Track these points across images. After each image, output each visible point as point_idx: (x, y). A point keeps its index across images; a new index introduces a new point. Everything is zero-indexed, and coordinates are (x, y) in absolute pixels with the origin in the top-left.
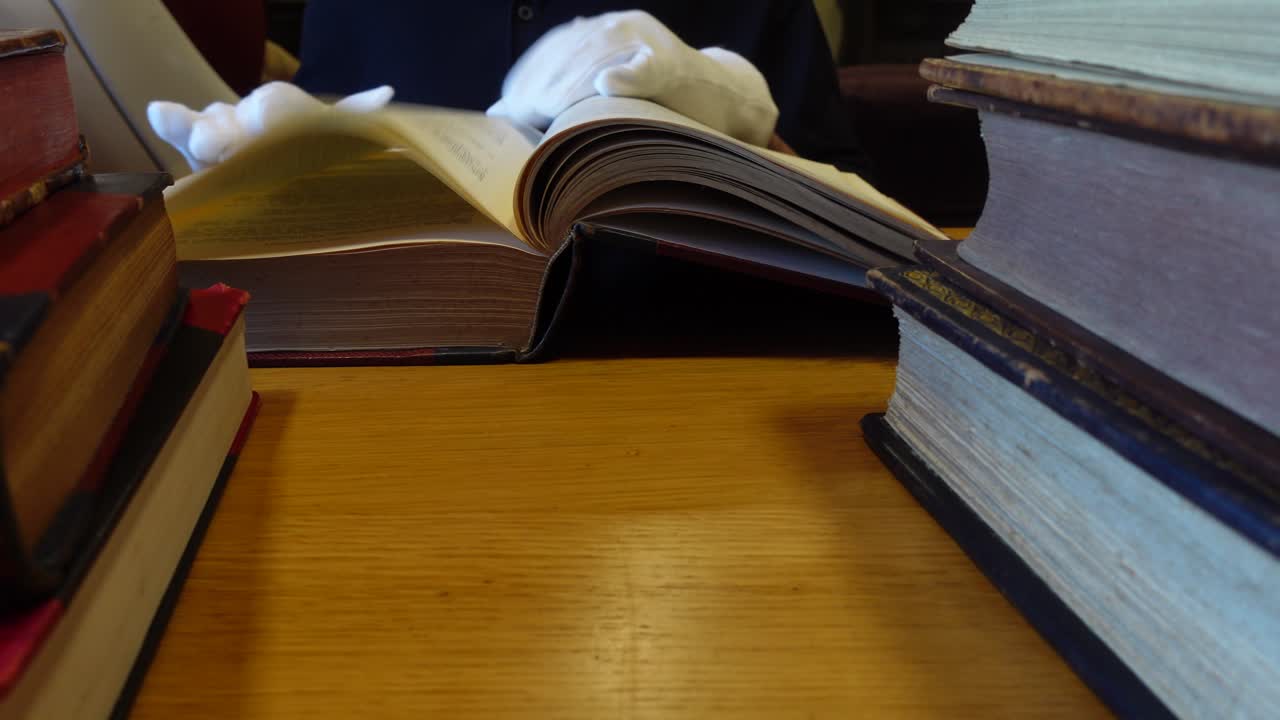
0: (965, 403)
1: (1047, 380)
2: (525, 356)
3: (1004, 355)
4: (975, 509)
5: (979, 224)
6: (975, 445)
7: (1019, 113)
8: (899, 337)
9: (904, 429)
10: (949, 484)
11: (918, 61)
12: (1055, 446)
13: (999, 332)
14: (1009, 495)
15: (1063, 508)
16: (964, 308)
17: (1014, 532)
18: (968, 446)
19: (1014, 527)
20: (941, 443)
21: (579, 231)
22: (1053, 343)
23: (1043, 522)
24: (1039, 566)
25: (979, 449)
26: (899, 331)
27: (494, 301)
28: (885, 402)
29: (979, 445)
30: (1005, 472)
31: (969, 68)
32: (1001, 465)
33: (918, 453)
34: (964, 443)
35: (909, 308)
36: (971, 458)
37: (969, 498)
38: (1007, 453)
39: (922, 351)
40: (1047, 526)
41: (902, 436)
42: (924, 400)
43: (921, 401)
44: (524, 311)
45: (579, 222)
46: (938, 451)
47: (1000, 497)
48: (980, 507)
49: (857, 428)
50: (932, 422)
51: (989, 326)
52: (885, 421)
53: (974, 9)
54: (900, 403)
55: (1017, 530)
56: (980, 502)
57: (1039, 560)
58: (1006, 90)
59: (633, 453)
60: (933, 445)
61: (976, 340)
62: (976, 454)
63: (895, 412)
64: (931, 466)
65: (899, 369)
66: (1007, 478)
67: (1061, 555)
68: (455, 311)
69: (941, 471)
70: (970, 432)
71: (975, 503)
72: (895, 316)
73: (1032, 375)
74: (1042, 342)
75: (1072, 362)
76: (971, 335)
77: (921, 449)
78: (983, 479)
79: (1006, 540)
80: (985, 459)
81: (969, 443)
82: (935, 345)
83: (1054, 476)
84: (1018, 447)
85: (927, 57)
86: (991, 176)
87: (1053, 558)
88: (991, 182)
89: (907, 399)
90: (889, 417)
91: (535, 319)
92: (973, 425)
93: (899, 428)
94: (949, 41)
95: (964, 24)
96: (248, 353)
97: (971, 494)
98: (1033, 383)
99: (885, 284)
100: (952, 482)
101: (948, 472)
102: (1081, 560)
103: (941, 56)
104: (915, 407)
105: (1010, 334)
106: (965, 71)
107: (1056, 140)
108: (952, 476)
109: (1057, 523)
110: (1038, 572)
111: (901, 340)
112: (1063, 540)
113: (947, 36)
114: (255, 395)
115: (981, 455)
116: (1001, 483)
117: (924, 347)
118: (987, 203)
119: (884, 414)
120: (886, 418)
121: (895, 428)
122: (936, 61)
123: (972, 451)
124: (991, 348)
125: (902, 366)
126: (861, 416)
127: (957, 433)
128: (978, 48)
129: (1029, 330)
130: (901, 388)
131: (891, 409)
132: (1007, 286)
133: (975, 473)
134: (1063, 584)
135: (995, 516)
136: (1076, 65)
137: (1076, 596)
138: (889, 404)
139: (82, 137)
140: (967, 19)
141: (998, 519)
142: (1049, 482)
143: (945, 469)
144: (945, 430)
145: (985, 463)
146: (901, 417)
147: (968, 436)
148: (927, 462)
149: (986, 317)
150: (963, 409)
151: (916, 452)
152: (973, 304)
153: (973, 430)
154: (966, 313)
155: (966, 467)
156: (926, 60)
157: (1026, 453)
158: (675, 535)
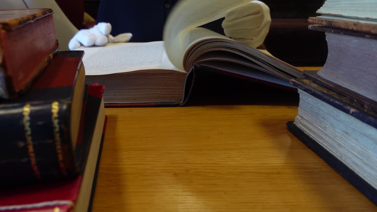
0: (324, 118)
1: (358, 112)
2: (182, 104)
3: (342, 104)
4: (328, 150)
5: (325, 65)
6: (327, 130)
7: (343, 33)
8: (299, 99)
9: (301, 126)
10: (318, 142)
11: (307, 18)
12: (358, 131)
13: (338, 98)
14: (340, 145)
15: (360, 149)
16: (324, 90)
17: (342, 156)
18: (325, 131)
19: (342, 155)
20: (315, 130)
21: (195, 66)
22: (355, 101)
23: (353, 153)
24: (351, 166)
25: (329, 132)
26: (299, 97)
27: (172, 88)
28: (294, 118)
29: (329, 131)
30: (338, 139)
31: (328, 20)
32: (337, 137)
33: (307, 133)
34: (323, 130)
35: (306, 90)
36: (327, 135)
37: (325, 146)
38: (339, 133)
39: (308, 103)
40: (354, 155)
41: (300, 128)
42: (308, 117)
43: (307, 118)
44: (180, 91)
45: (195, 63)
46: (314, 133)
47: (337, 146)
48: (329, 149)
49: (285, 126)
50: (311, 124)
51: (334, 96)
52: (294, 124)
53: (326, 2)
54: (300, 118)
55: (343, 156)
56: (329, 147)
57: (351, 165)
58: (343, 26)
59: (220, 133)
60: (312, 131)
61: (332, 100)
62: (328, 133)
63: (298, 121)
64: (311, 137)
65: (299, 108)
66: (339, 140)
67: (360, 163)
68: (160, 92)
69: (315, 138)
70: (326, 127)
71: (327, 147)
72: (298, 93)
73: (352, 110)
74: (352, 100)
75: (363, 106)
76: (329, 98)
77: (307, 132)
78: (330, 141)
79: (339, 159)
80: (331, 135)
81: (325, 130)
82: (313, 101)
83: (357, 140)
84: (344, 131)
85: (311, 16)
86: (329, 52)
87: (356, 164)
88: (328, 53)
89: (302, 117)
90: (295, 122)
91: (184, 93)
92: (326, 125)
93: (299, 126)
94: (317, 12)
95: (322, 7)
96: (105, 104)
97: (326, 145)
98: (353, 113)
99: (298, 83)
100: (319, 141)
101: (317, 139)
102: (367, 164)
103: (315, 16)
104: (305, 119)
105: (341, 98)
106: (326, 21)
107: (354, 41)
108: (319, 140)
109: (358, 153)
110: (350, 168)
111: (300, 100)
112: (360, 158)
113: (317, 10)
114: (106, 116)
115: (329, 134)
116: (337, 142)
117: (308, 102)
118: (327, 60)
119: (294, 121)
120: (294, 123)
121: (298, 126)
122: (314, 18)
123: (326, 132)
124: (337, 102)
125: (300, 108)
126: (286, 122)
127: (321, 127)
128: (329, 14)
129: (347, 97)
130: (300, 114)
131: (297, 120)
132: (337, 84)
133: (327, 139)
134: (360, 172)
135: (335, 152)
136: (367, 19)
137: (365, 175)
138: (296, 119)
139: (57, 40)
140: (323, 5)
141: (336, 152)
142: (355, 141)
143: (316, 138)
144: (317, 127)
145: (332, 136)
146: (300, 122)
147: (325, 128)
148: (310, 136)
149: (331, 93)
150: (323, 120)
151: (306, 133)
152: (326, 89)
153: (327, 126)
154: (325, 92)
155: (324, 137)
156: (310, 17)
157: (347, 133)
158: (239, 157)
